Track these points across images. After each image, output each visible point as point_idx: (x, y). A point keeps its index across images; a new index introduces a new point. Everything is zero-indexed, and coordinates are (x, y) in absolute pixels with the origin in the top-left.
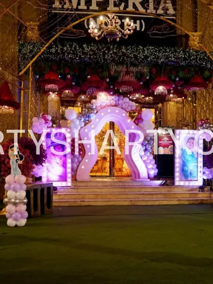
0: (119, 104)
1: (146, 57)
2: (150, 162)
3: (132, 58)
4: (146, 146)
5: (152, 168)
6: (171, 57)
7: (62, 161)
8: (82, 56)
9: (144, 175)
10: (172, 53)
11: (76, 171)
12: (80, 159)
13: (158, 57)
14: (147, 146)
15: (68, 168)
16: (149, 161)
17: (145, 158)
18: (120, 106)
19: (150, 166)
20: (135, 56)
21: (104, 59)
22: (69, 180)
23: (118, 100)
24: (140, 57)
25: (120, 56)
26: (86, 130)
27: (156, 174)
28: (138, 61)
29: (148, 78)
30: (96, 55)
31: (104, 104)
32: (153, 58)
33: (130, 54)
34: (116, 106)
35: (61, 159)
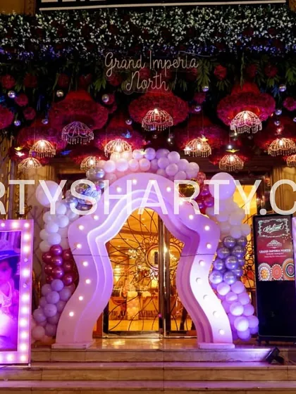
0: (159, 168)
1: (193, 33)
2: (237, 301)
3: (158, 37)
4: (224, 260)
5: (242, 315)
6: (258, 29)
7: (9, 299)
8: (33, 40)
9: (222, 333)
10: (258, 18)
11: (57, 324)
12: (67, 294)
13: (225, 30)
14: (228, 261)
15: (23, 316)
16: (233, 298)
17: (224, 291)
18: (161, 171)
19: (238, 311)
20: (165, 33)
21: (88, 44)
22: (23, 347)
23: (156, 158)
24: (179, 34)
25: (127, 35)
26: (81, 228)
27: (255, 331)
28: (173, 45)
29: (206, 88)
30: (66, 36)
31: (124, 169)
32: (212, 35)
33: (152, 26)
34: (153, 170)
35: (8, 295)
